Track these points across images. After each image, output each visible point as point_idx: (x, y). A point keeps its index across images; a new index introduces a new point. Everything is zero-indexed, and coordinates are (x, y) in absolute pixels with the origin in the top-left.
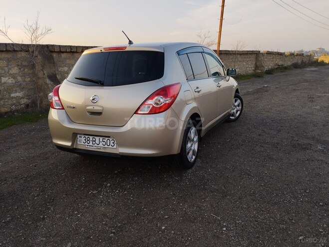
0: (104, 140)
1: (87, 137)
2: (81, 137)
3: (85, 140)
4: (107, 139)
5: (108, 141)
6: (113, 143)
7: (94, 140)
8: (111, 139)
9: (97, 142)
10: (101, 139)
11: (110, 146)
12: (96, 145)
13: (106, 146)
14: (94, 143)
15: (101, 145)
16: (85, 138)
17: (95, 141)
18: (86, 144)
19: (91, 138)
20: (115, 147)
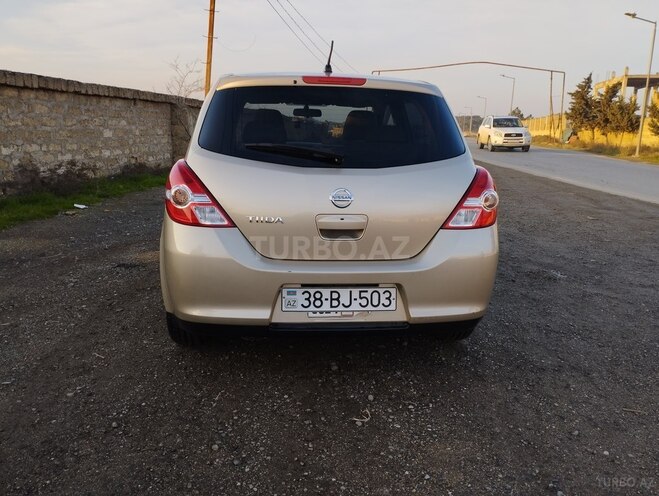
0: (363, 295)
1: (312, 291)
2: (294, 293)
3: (308, 299)
4: (370, 290)
5: (375, 295)
6: (388, 298)
7: (335, 296)
8: (381, 291)
9: (345, 300)
10: (356, 292)
11: (381, 307)
12: (341, 308)
13: (370, 307)
14: (335, 303)
15: (355, 306)
16: (307, 295)
17: (338, 299)
18: (312, 308)
19: (326, 293)
20: (392, 307)
